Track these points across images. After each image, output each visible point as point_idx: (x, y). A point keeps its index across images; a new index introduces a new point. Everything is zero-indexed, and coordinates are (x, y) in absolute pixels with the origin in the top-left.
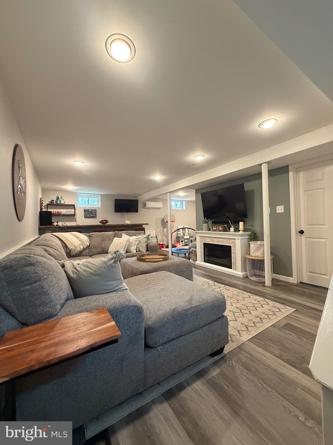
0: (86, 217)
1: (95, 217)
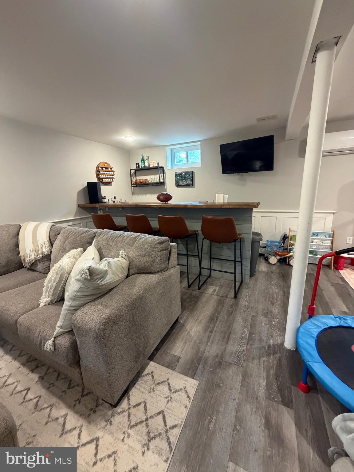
0: (178, 186)
1: (191, 184)
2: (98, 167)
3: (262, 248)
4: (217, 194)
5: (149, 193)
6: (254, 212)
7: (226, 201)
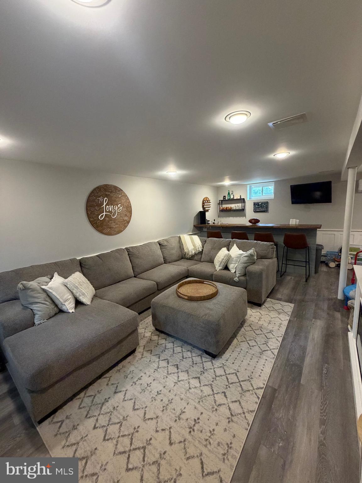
0: (255, 211)
1: (266, 211)
2: (203, 201)
3: (323, 257)
4: (291, 219)
5: (231, 217)
6: (318, 230)
7: (297, 223)
